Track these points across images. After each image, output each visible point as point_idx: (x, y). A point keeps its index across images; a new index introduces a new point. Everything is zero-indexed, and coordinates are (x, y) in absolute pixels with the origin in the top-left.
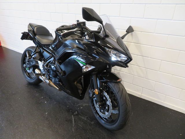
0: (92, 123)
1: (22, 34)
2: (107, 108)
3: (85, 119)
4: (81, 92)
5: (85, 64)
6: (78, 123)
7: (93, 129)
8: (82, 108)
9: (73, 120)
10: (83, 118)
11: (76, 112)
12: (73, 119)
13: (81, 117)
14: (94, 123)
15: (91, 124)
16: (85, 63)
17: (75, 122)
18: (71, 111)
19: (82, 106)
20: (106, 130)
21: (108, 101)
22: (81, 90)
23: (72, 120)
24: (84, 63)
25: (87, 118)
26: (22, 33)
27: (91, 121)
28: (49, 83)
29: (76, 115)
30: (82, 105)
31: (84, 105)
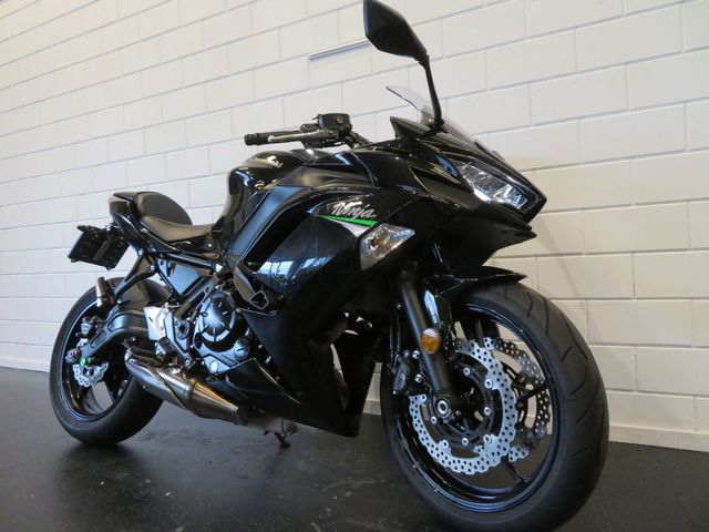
1: (80, 233)
2: (488, 411)
5: (372, 223)
11: (328, 510)
16: (374, 219)
21: (490, 371)
24: (369, 219)
26: (80, 228)
28: (191, 393)
30: (346, 485)
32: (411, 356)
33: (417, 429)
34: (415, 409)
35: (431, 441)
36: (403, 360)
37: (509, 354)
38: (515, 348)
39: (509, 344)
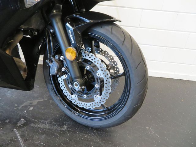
0: (63, 129)
2: (97, 86)
3: (47, 126)
4: (26, 76)
6: (32, 140)
7: (70, 140)
8: (32, 108)
9: (20, 139)
10: (41, 126)
11: (22, 119)
12: (19, 136)
13: (36, 126)
14: (68, 128)
15: (63, 131)
17: (25, 140)
18: (8, 121)
19: (31, 106)
20: (95, 131)
21: (100, 69)
22: (25, 70)
23: (17, 138)
25: (50, 123)
27: (61, 126)
29: (24, 125)
30: (30, 103)
31: (35, 102)
32: (59, 58)
33: (62, 88)
34: (61, 80)
35: (69, 94)
36: (55, 60)
37: (104, 56)
38: (108, 54)
39: (105, 52)
